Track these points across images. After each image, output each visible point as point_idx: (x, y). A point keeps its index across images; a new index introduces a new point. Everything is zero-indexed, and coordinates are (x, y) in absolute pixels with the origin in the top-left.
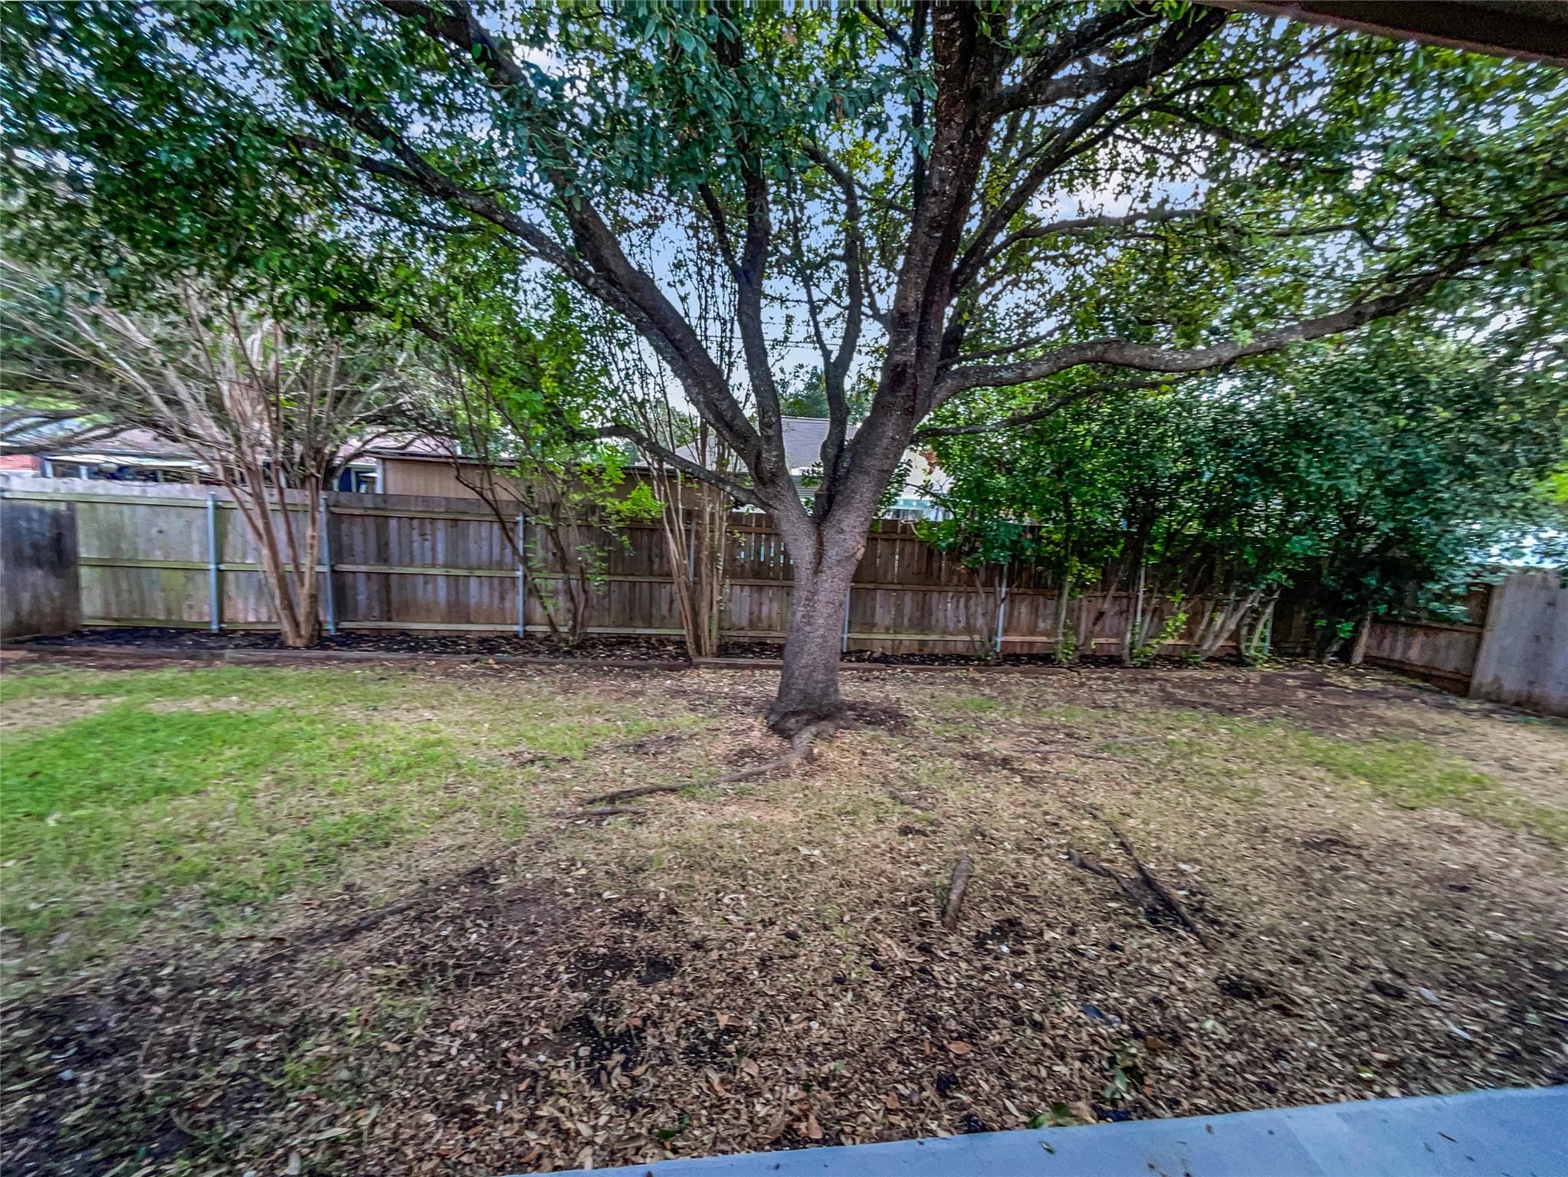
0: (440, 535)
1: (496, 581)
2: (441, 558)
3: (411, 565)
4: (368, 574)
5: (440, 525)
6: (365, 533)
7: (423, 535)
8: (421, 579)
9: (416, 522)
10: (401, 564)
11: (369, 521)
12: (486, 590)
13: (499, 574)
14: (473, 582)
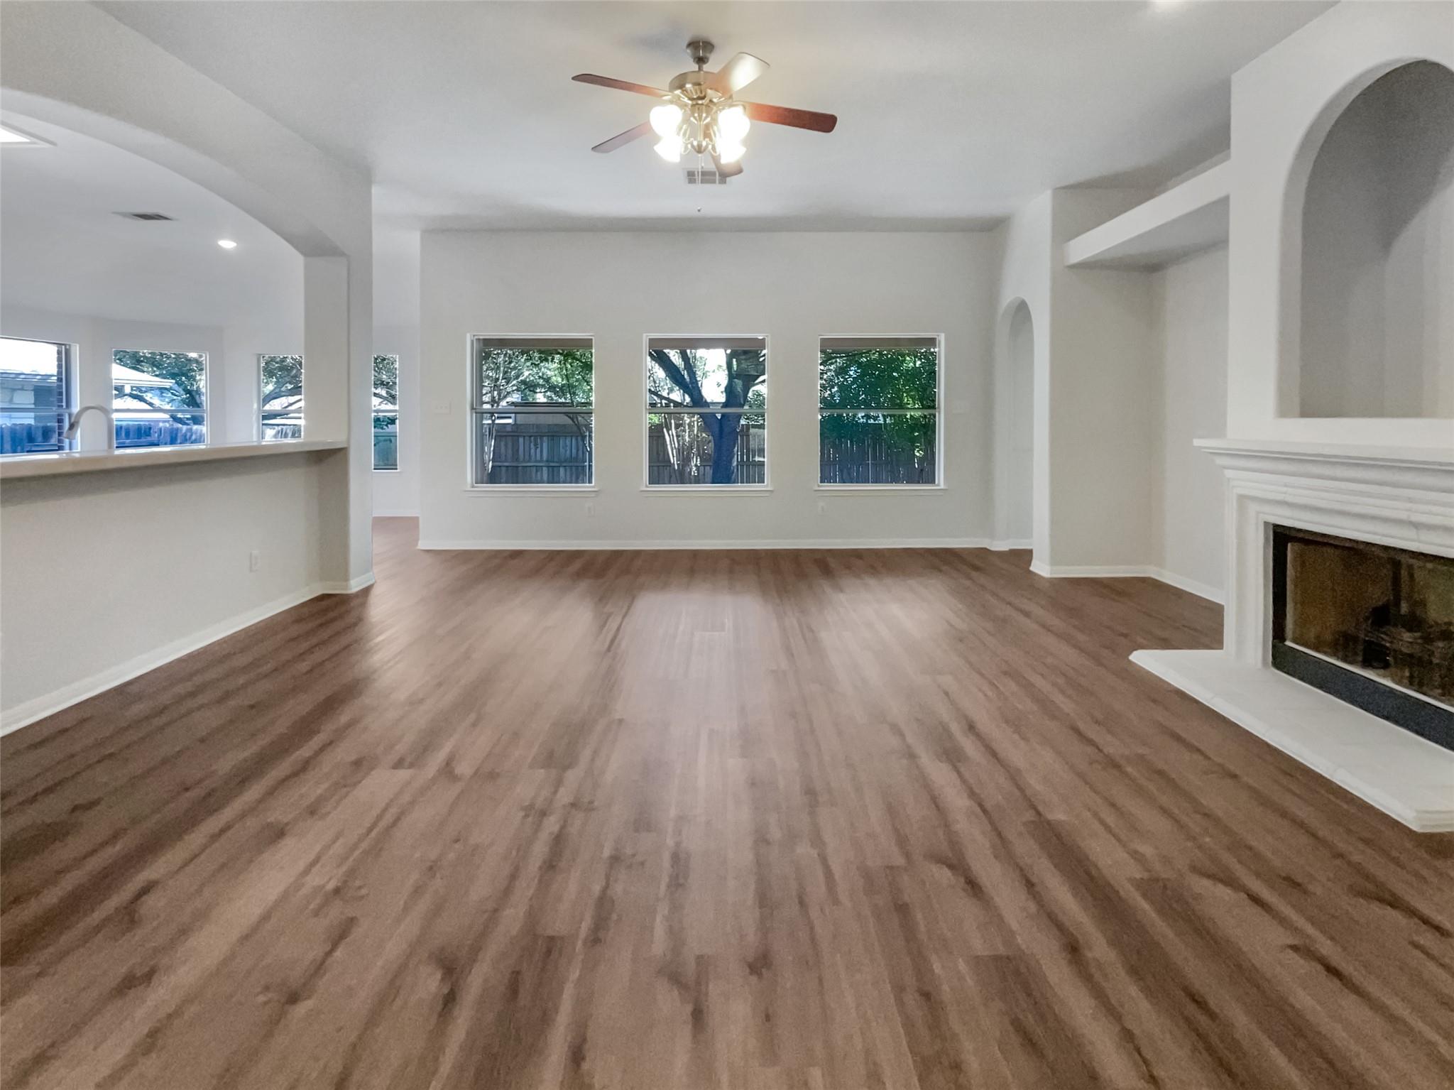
0: (545, 445)
1: (574, 469)
2: (545, 457)
3: (529, 461)
4: (507, 467)
5: (545, 439)
6: (506, 445)
7: (536, 445)
8: (534, 469)
9: (532, 438)
10: (524, 461)
11: (509, 439)
12: (568, 473)
13: (576, 464)
14: (562, 470)
